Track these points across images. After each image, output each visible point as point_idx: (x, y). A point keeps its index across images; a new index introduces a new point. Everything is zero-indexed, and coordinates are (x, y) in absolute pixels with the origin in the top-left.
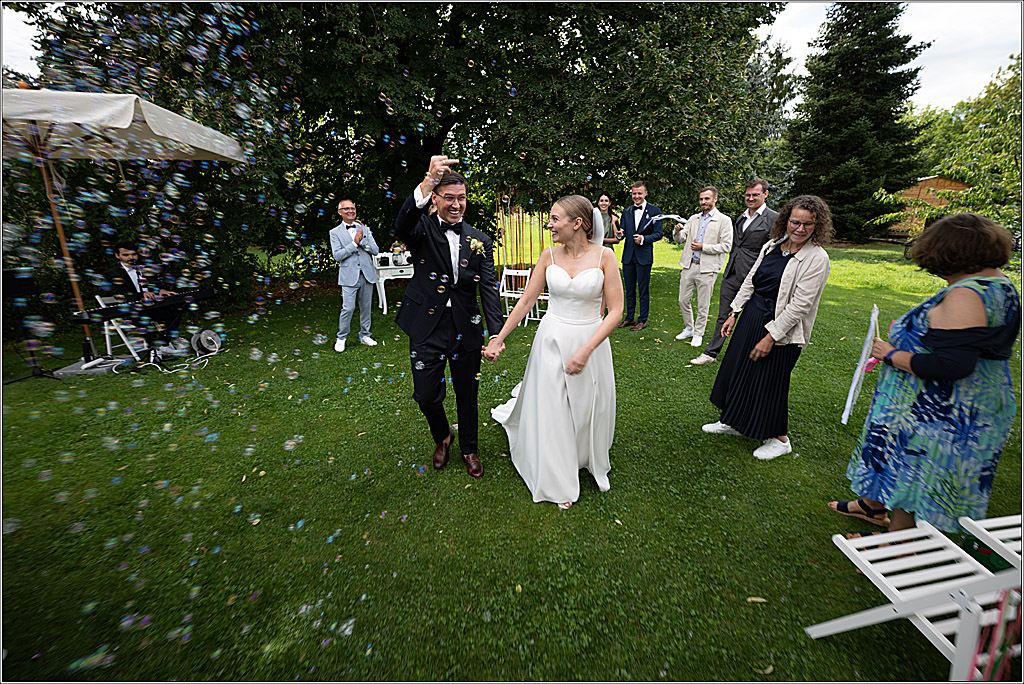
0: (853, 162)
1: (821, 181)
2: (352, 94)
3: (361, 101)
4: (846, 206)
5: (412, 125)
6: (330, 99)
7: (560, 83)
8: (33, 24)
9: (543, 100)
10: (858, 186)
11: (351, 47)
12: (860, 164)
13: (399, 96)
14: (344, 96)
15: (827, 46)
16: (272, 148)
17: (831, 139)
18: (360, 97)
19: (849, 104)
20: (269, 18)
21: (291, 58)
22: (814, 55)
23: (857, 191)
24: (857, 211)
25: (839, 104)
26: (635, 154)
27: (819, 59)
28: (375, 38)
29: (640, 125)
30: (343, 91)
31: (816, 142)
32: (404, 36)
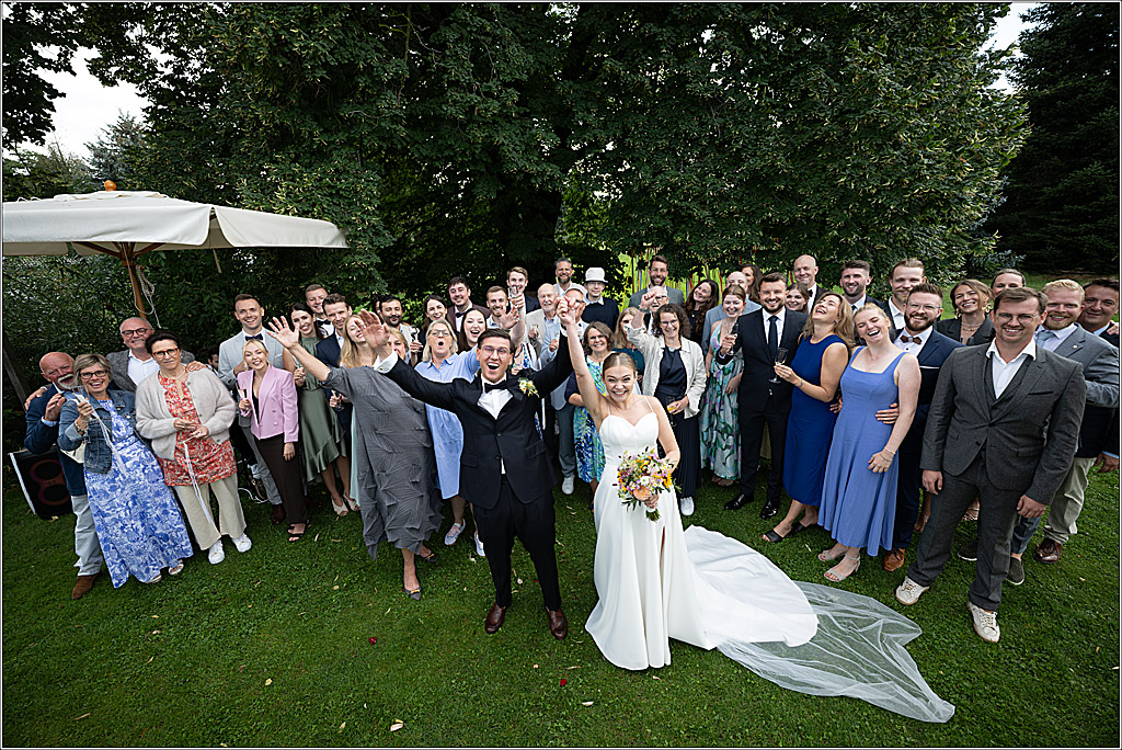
0: (1096, 167)
1: (1044, 194)
2: (464, 152)
3: (474, 157)
4: (1083, 226)
5: (533, 181)
6: (438, 159)
7: (721, 116)
8: (143, 95)
9: (697, 139)
10: (1102, 199)
11: (462, 98)
12: (1105, 169)
13: (518, 148)
14: (455, 154)
15: (1051, 18)
16: (374, 226)
17: (1059, 138)
18: (473, 154)
19: (1087, 91)
20: (370, 74)
21: (395, 119)
22: (1031, 31)
23: (1100, 206)
24: (1097, 232)
25: (1074, 92)
26: (837, 211)
27: (1040, 37)
28: (490, 84)
29: (849, 175)
30: (454, 149)
31: (1037, 144)
32: (525, 77)
